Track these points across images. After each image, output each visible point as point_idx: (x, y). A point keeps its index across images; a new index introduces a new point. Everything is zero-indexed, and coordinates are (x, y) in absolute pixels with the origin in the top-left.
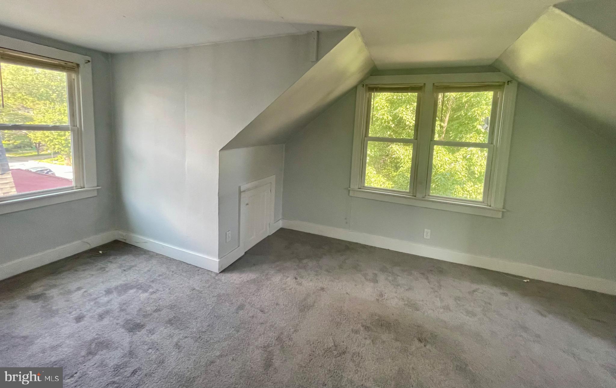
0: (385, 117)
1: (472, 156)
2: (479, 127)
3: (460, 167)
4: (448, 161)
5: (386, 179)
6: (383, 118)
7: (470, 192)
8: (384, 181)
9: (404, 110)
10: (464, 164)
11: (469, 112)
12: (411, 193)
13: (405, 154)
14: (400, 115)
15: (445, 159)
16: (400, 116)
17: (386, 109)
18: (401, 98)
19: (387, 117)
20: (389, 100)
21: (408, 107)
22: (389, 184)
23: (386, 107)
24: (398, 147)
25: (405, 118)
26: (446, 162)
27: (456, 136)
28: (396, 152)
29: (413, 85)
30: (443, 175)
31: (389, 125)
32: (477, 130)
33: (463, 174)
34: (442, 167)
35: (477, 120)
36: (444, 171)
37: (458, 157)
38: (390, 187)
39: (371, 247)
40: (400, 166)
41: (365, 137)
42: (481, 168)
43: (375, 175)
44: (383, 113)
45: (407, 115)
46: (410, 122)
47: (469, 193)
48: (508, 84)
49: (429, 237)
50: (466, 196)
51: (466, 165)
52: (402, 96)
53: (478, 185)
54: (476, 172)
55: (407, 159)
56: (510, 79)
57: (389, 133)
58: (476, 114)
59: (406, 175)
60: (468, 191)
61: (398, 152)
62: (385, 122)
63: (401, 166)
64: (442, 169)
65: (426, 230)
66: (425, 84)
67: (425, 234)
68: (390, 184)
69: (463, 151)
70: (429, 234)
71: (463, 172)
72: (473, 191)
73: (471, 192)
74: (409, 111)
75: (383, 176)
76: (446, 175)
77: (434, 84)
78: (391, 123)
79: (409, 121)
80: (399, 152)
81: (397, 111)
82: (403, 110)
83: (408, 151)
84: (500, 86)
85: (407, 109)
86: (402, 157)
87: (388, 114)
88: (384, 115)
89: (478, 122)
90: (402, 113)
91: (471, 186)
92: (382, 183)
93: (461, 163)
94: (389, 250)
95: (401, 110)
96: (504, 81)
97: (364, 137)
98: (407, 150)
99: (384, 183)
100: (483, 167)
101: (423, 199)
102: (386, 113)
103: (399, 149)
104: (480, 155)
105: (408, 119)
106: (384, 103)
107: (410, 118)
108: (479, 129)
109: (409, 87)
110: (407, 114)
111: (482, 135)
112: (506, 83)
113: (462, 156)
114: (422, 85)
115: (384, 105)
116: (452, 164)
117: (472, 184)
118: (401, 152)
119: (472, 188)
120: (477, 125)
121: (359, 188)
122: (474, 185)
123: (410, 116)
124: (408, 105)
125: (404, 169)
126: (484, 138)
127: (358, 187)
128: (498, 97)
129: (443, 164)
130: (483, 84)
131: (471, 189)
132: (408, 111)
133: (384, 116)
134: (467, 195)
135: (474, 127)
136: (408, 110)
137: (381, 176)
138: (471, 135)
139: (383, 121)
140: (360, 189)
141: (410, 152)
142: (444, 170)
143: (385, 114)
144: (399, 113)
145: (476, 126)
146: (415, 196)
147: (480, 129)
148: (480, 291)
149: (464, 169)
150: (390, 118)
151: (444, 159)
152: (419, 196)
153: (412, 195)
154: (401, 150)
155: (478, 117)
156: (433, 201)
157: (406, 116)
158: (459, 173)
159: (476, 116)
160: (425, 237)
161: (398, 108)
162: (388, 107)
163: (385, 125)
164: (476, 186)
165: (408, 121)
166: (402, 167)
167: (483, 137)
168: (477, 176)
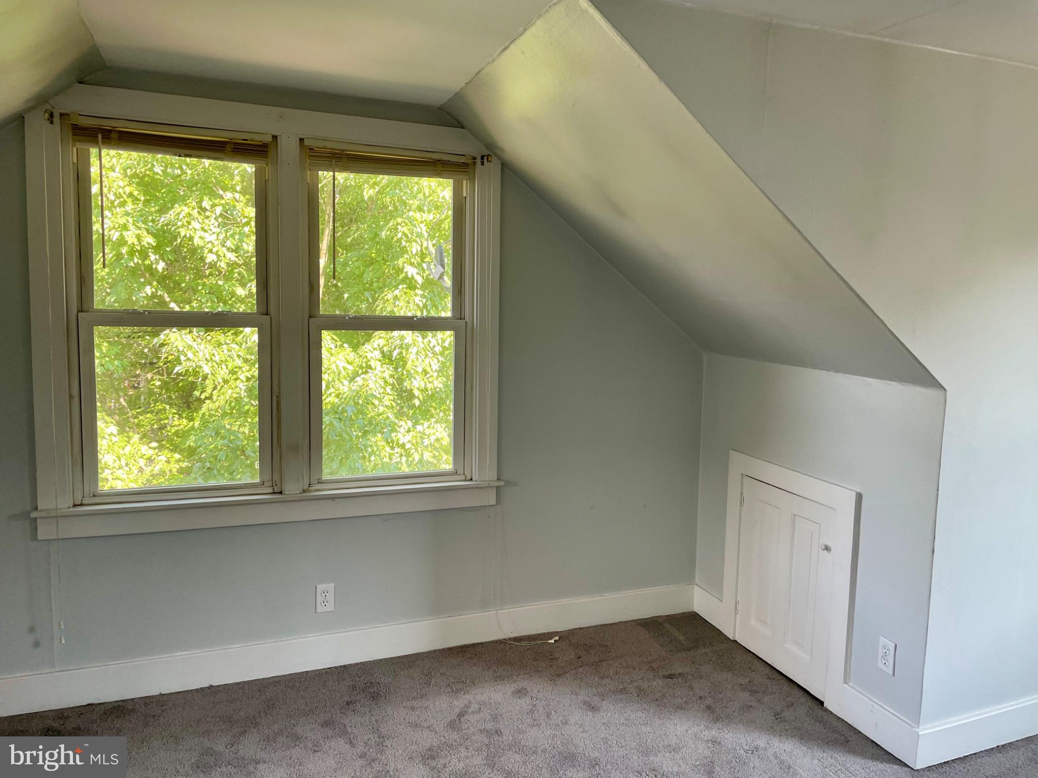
0: (130, 238)
1: (404, 351)
2: (411, 271)
3: (378, 386)
4: (345, 369)
5: (154, 444)
6: (122, 242)
7: (407, 448)
8: (151, 452)
9: (195, 213)
10: (386, 375)
11: (381, 228)
12: (267, 484)
13: (217, 359)
14: (183, 232)
15: (337, 366)
16: (183, 234)
17: (129, 207)
18: (178, 172)
19: (139, 237)
20: (135, 175)
21: (206, 204)
22: (168, 462)
23: (129, 200)
24: (189, 336)
25: (201, 243)
26: (339, 374)
27: (356, 297)
28: (186, 356)
29: (238, 137)
30: (336, 413)
31: (147, 262)
32: (406, 277)
33: (387, 403)
34: (332, 390)
35: (404, 251)
36: (336, 400)
37: (369, 355)
38: (174, 470)
39: (147, 701)
40: (203, 397)
41: (81, 310)
42: (426, 381)
43: (114, 439)
44: (122, 221)
45: (205, 231)
46: (218, 256)
47: (406, 450)
48: (483, 164)
49: (330, 607)
50: (399, 460)
51: (392, 376)
52: (180, 168)
53: (422, 424)
54: (416, 392)
55: (222, 373)
56: (486, 152)
57: (148, 290)
58: (400, 235)
59: (228, 427)
60: (403, 446)
61: (190, 355)
62: (132, 253)
63: (206, 398)
64: (330, 394)
65: (321, 587)
66: (275, 137)
67: (320, 599)
68: (172, 460)
69: (380, 338)
70: (331, 597)
71: (387, 397)
72: (414, 442)
73: (408, 446)
74: (213, 221)
75: (144, 436)
76: (344, 410)
77: (302, 140)
78: (153, 257)
79: (214, 250)
80: (195, 353)
81: (171, 215)
82: (190, 215)
83: (225, 347)
84: (465, 165)
85: (205, 210)
86: (207, 369)
87: (140, 224)
88: (125, 227)
89: (405, 256)
90: (189, 223)
91: (406, 429)
92: (142, 462)
93: (380, 374)
94: (211, 687)
95: (183, 213)
96: (475, 155)
97: (74, 310)
98: (219, 345)
99: (150, 460)
100: (428, 376)
101: (305, 497)
102: (131, 220)
103: (195, 345)
104: (422, 345)
105: (209, 246)
106: (121, 184)
107: (216, 243)
108: (410, 276)
109: (226, 143)
110: (206, 228)
111: (419, 292)
112: (479, 161)
113: (378, 352)
114: (269, 139)
115: (121, 191)
116: (358, 379)
117: (410, 423)
118: (201, 354)
119: (411, 433)
120: (405, 265)
121: (75, 505)
122: (414, 426)
123: (215, 236)
124: (206, 198)
125: (217, 404)
126: (424, 301)
127: (71, 504)
128: (465, 195)
129: (334, 381)
130: (429, 155)
131: (409, 437)
132: (207, 217)
133: (125, 233)
134: (401, 455)
135: (400, 270)
136: (208, 213)
137: (136, 438)
138: (397, 292)
139: (124, 250)
140: (82, 505)
141: (229, 351)
142: (337, 396)
143: (131, 227)
144: (179, 224)
145: (403, 267)
146: (281, 493)
147: (413, 277)
148: (474, 707)
149: (388, 389)
150: (149, 240)
151: (334, 367)
152: (292, 488)
153: (270, 490)
154: (202, 347)
155: (404, 243)
156: (333, 498)
157: (203, 234)
158: (376, 402)
159: (399, 240)
160: (320, 609)
161: (172, 207)
162: (135, 200)
163: (132, 264)
164: (419, 428)
165: (211, 251)
166: (207, 401)
167: (423, 296)
168: (417, 402)
